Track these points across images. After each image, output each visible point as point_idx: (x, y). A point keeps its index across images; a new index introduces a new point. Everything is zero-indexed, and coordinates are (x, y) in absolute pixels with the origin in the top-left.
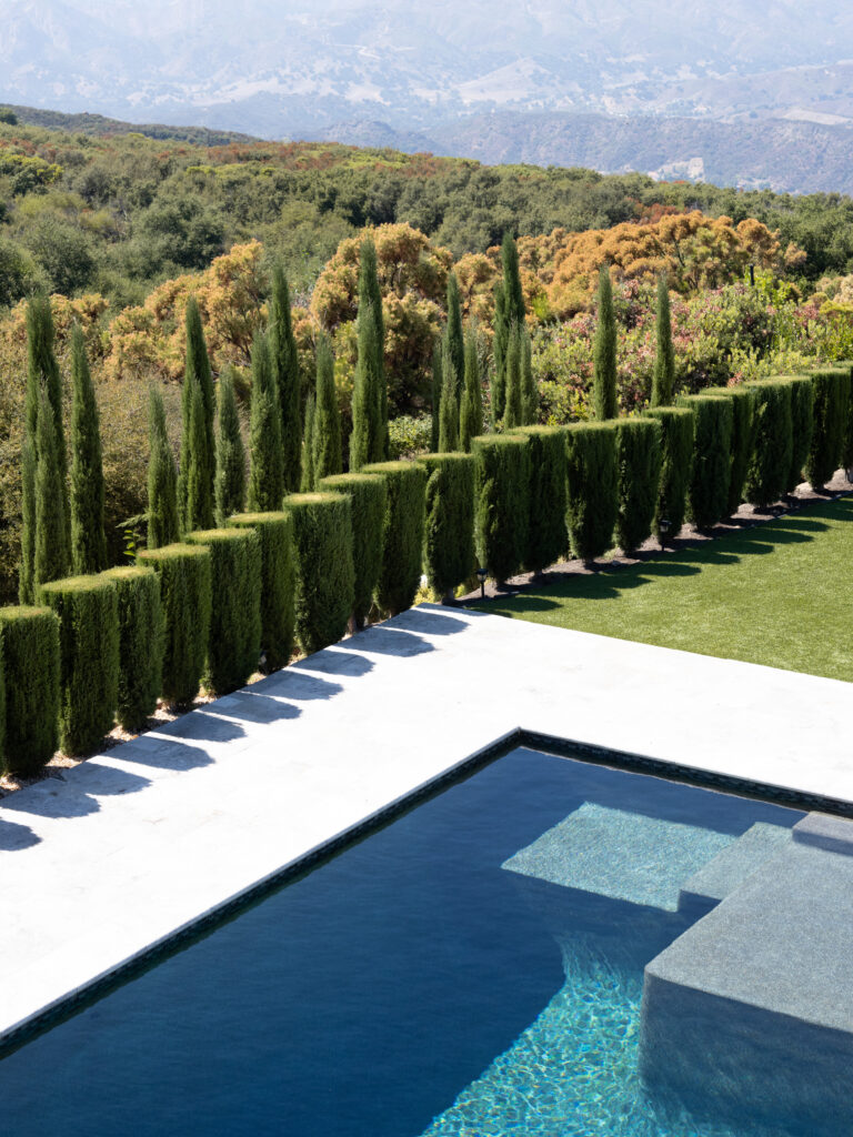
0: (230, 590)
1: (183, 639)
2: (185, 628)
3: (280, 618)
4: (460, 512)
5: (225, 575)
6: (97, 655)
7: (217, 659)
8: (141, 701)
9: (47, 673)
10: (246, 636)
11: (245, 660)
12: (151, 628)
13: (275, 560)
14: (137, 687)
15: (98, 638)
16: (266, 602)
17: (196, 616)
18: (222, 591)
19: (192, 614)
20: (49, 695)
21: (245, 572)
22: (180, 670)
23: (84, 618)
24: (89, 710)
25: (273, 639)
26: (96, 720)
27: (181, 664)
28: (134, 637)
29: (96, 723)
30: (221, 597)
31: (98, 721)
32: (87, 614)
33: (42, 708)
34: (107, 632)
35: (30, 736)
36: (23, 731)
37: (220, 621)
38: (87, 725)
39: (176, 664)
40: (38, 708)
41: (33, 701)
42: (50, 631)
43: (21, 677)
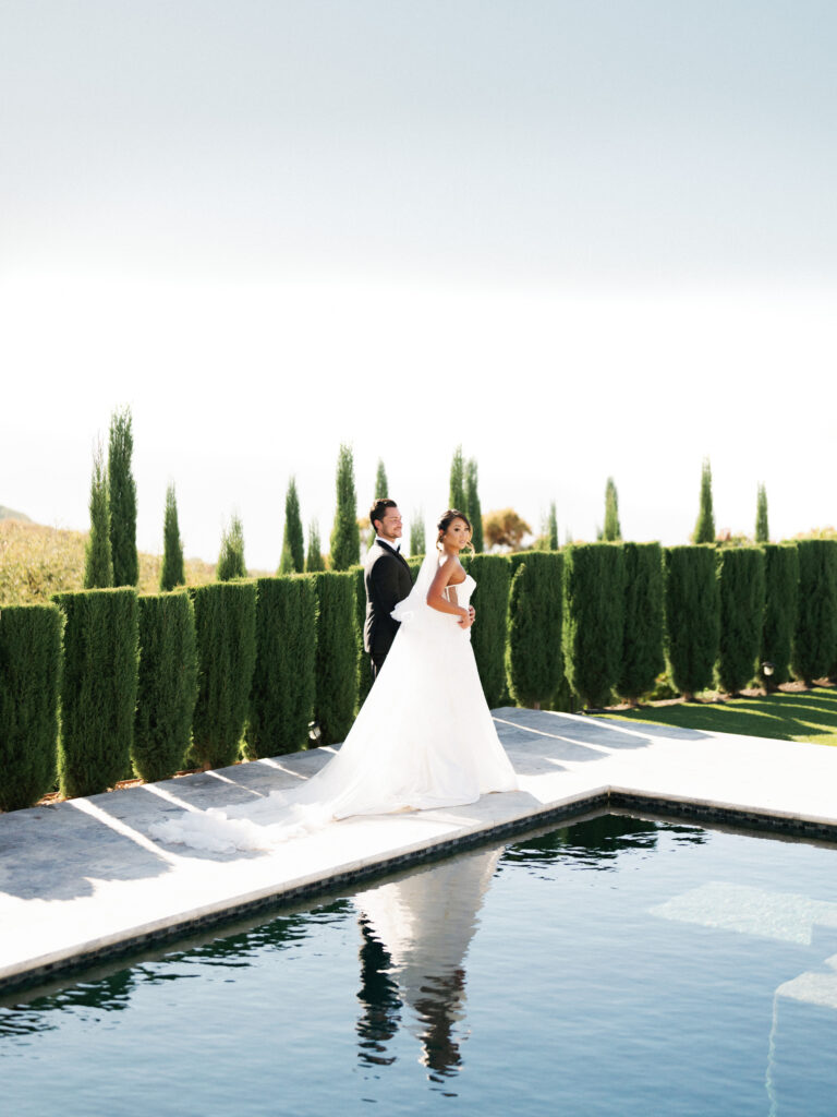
0: (279, 638)
1: (219, 682)
2: (223, 671)
3: (338, 689)
4: (548, 613)
5: (274, 620)
6: (109, 670)
7: (262, 721)
8: (164, 745)
9: (44, 679)
10: (296, 696)
11: (294, 726)
12: (181, 658)
13: (334, 619)
14: (159, 726)
15: (112, 651)
16: (324, 669)
17: (236, 657)
18: (270, 638)
19: (231, 654)
20: (45, 705)
21: (297, 618)
22: (216, 722)
23: (96, 624)
24: (97, 740)
25: (330, 713)
26: (105, 753)
27: (217, 713)
28: (159, 664)
29: (105, 757)
30: (269, 645)
31: (108, 755)
32: (100, 619)
33: (36, 723)
34: (122, 645)
35: (19, 755)
36: (10, 747)
37: (267, 675)
38: (95, 759)
39: (211, 714)
40: (31, 721)
41: (26, 713)
42: (51, 627)
43: (12, 679)
